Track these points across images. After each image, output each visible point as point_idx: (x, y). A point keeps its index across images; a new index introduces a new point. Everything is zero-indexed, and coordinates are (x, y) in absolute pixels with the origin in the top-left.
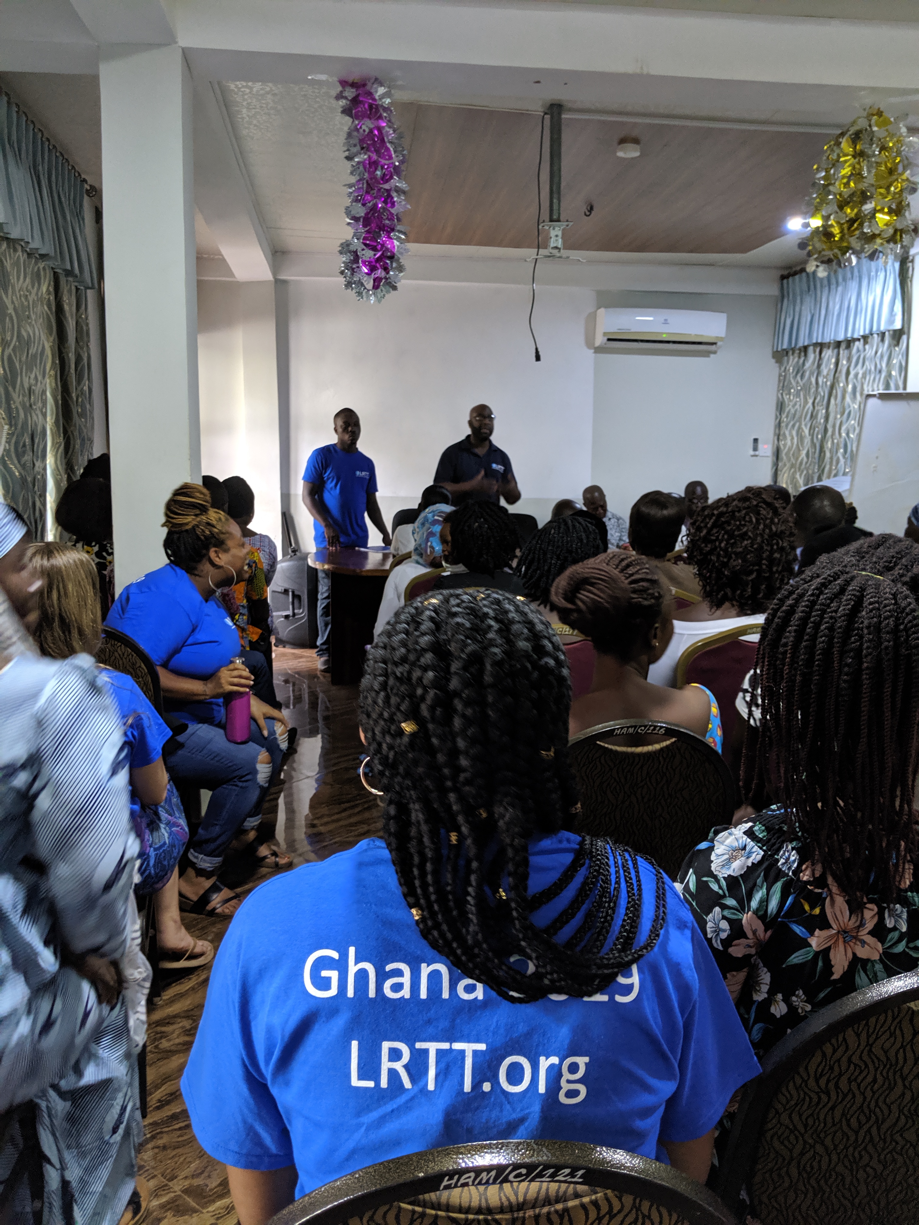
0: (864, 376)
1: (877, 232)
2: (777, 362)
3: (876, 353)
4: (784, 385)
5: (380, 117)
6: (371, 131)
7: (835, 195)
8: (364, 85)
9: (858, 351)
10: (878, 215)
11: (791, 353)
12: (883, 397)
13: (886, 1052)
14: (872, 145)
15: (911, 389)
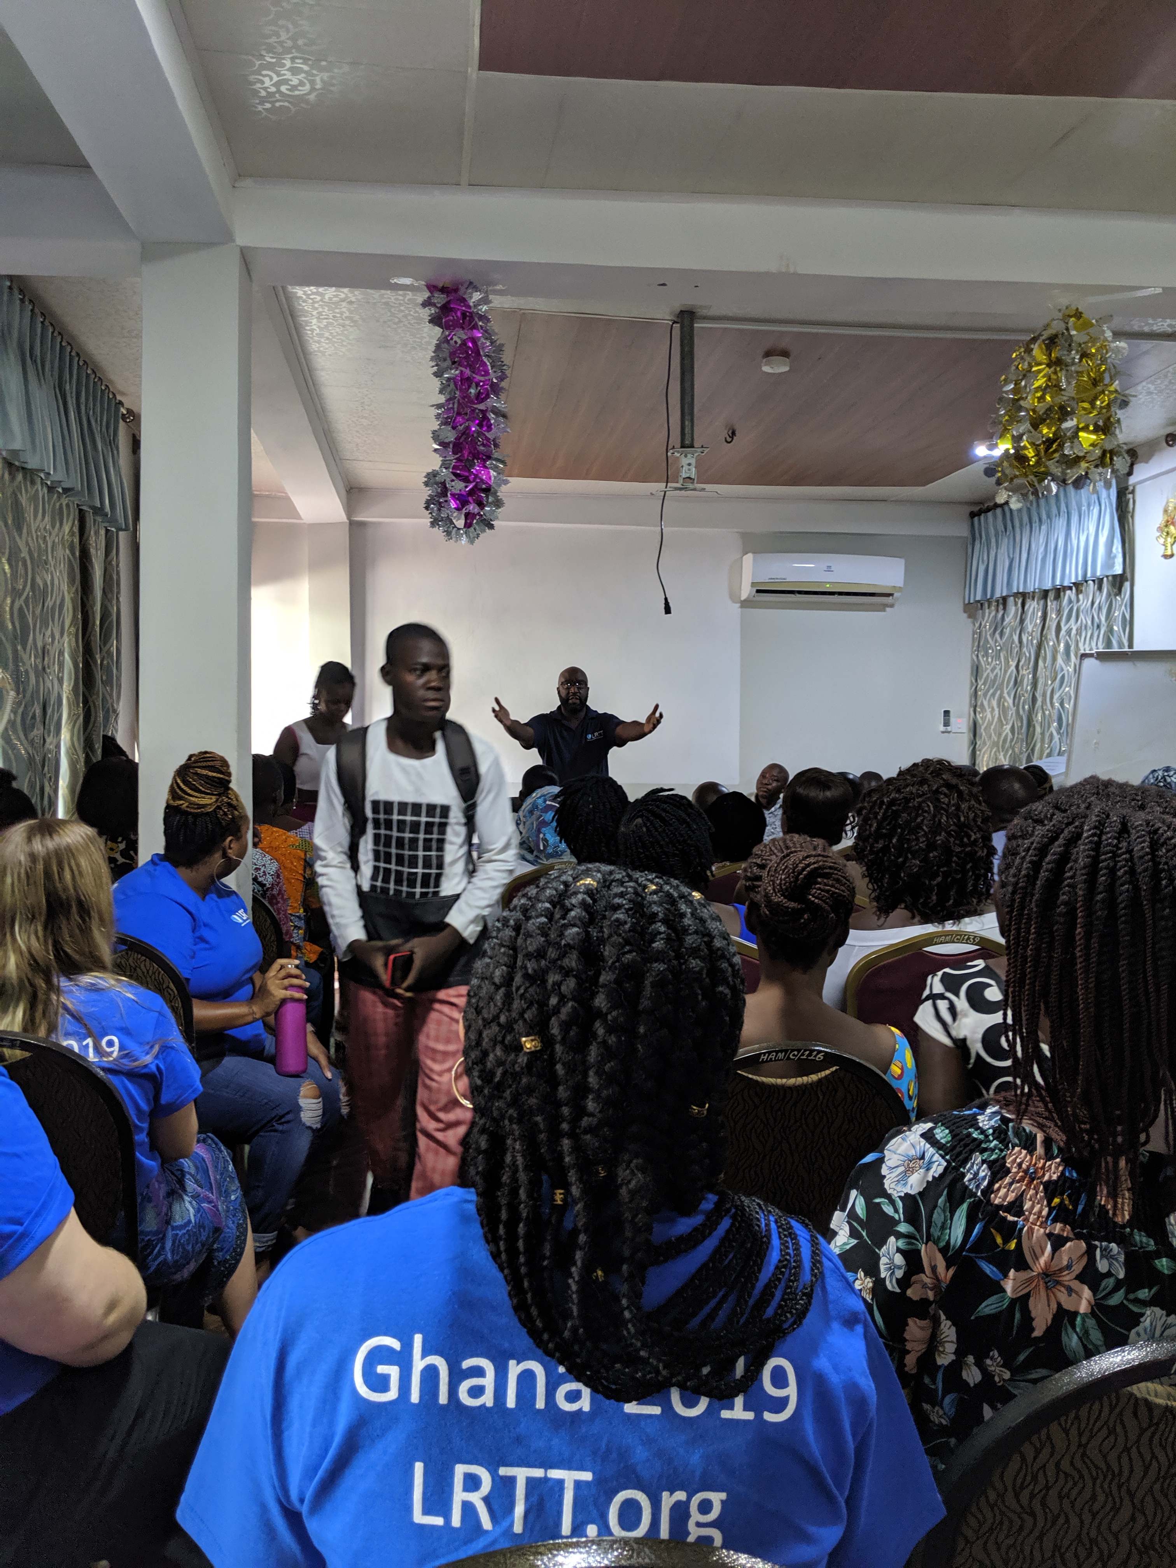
0: (1079, 633)
1: (1081, 454)
2: (970, 617)
3: (1093, 603)
4: (979, 645)
5: (475, 327)
6: (464, 343)
7: (1027, 410)
8: (456, 290)
9: (1070, 601)
10: (1081, 434)
11: (986, 605)
12: (1102, 657)
13: (1105, 1457)
14: (1070, 351)
15: (1136, 648)
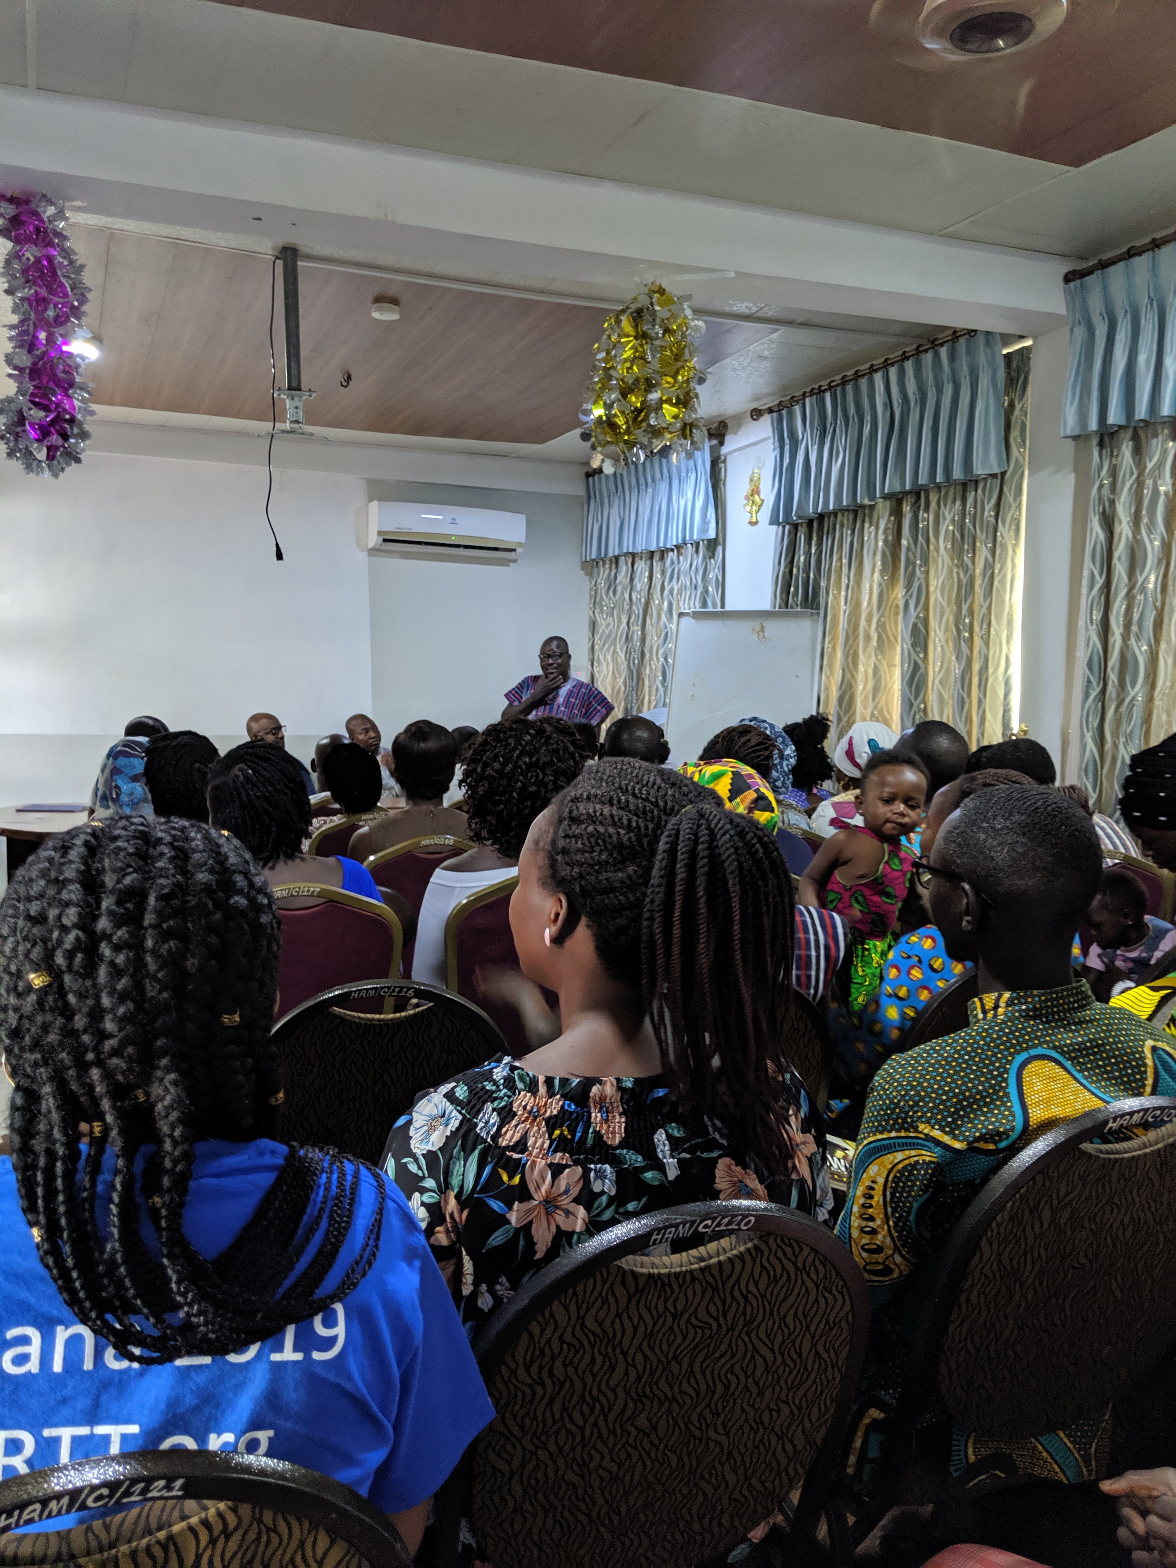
0: (680, 593)
1: (665, 425)
2: (587, 574)
3: (691, 565)
4: (595, 602)
5: (51, 244)
6: (38, 260)
7: (617, 380)
9: (672, 563)
10: (664, 406)
11: (601, 563)
12: (696, 615)
13: (600, 1324)
14: (654, 326)
15: (729, 607)
